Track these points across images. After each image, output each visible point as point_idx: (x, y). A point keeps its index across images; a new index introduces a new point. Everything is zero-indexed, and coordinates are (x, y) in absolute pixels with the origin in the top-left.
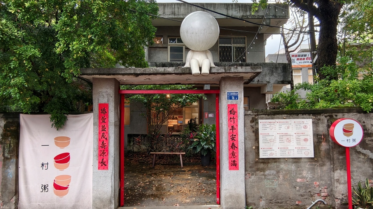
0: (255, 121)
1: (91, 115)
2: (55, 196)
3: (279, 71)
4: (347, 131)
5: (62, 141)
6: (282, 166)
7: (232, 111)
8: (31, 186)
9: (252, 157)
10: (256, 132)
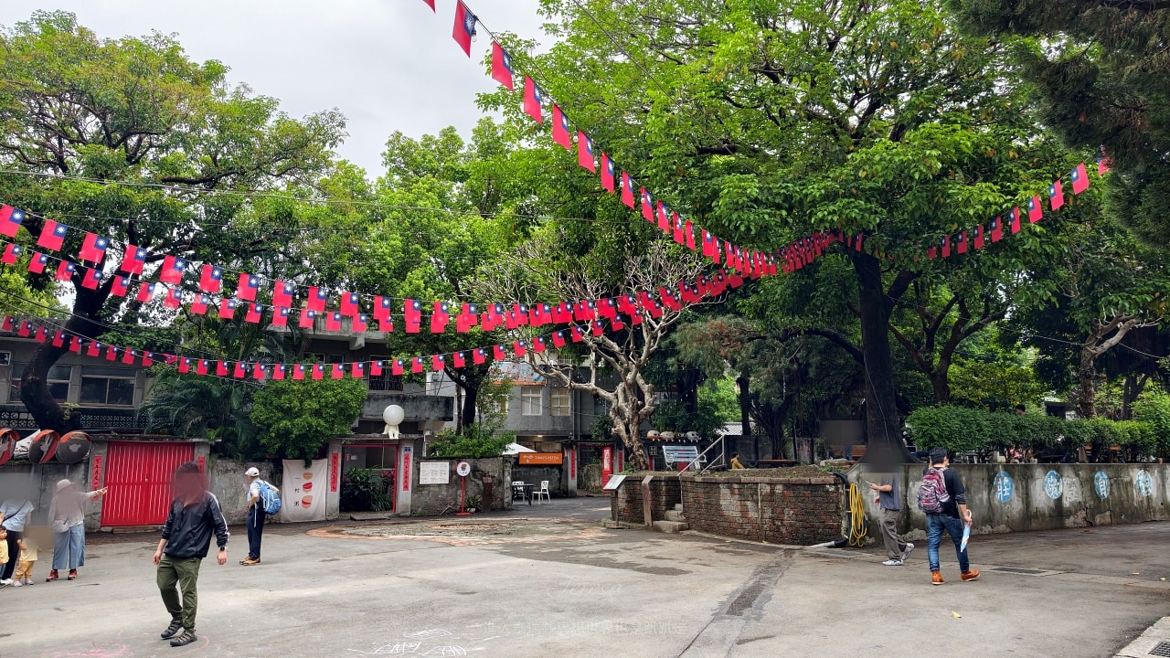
0: (418, 463)
1: (326, 460)
2: (303, 509)
3: (441, 405)
4: (463, 468)
5: (308, 476)
6: (432, 489)
7: (407, 458)
8: (288, 502)
9: (416, 483)
10: (419, 469)
